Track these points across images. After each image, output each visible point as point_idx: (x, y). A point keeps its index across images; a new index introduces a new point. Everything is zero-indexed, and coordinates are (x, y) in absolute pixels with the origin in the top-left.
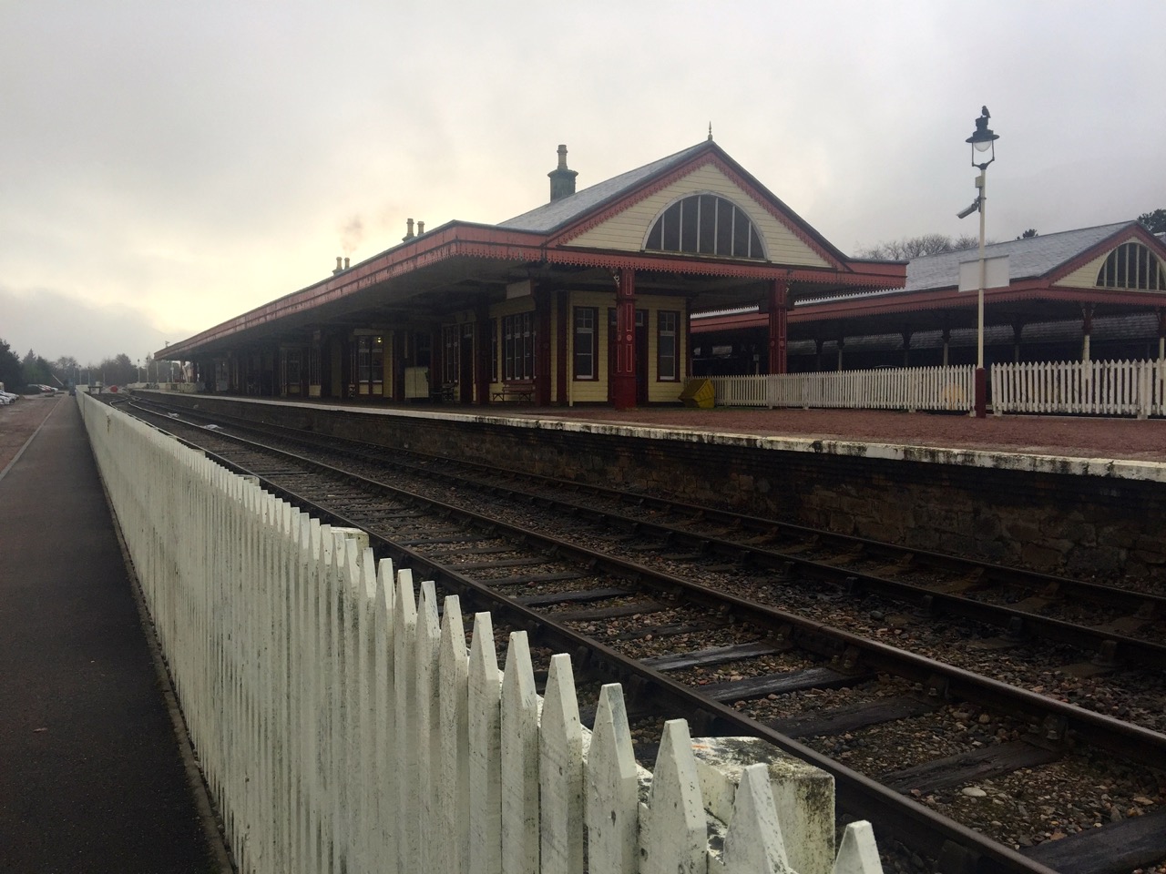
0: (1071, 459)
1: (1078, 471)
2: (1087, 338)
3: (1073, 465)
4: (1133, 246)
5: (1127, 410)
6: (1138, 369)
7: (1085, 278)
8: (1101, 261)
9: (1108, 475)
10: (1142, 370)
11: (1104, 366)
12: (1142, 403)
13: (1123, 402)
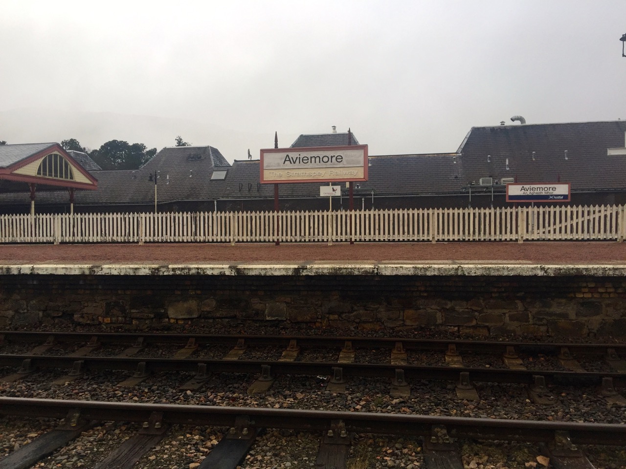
0: (12, 266)
1: (15, 272)
2: (33, 202)
3: (12, 269)
4: (56, 156)
5: (49, 239)
6: (54, 218)
7: (31, 170)
8: (39, 162)
9: (31, 273)
10: (56, 219)
11: (37, 217)
12: (56, 236)
13: (47, 236)
